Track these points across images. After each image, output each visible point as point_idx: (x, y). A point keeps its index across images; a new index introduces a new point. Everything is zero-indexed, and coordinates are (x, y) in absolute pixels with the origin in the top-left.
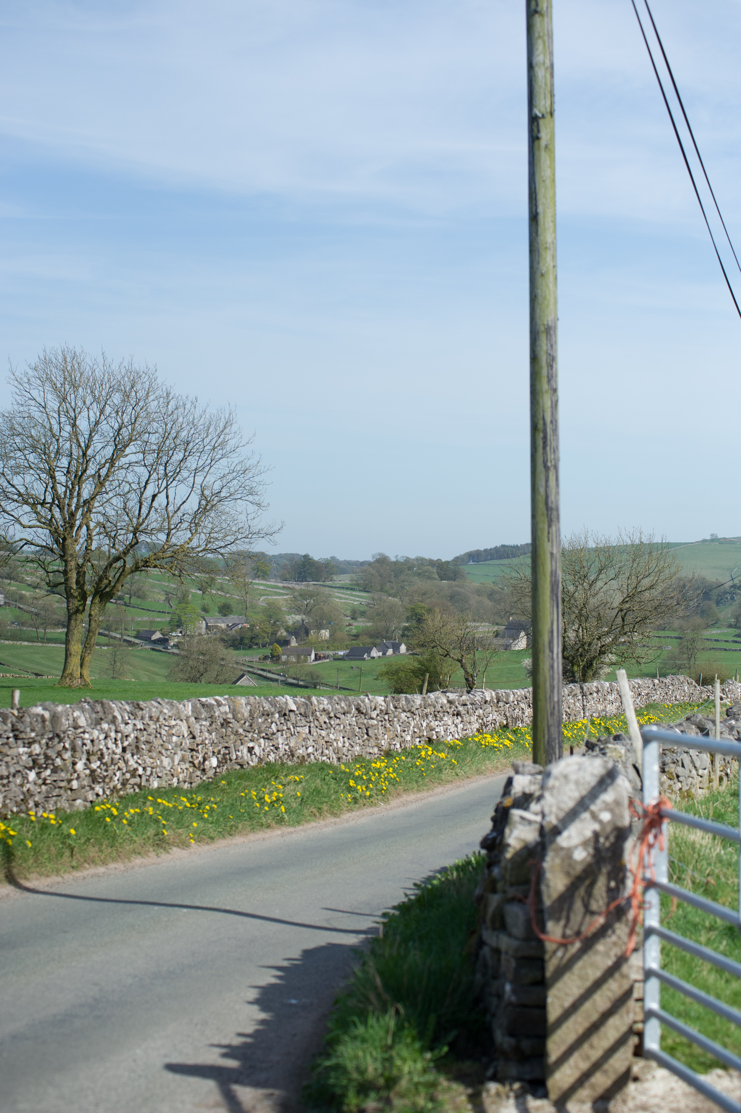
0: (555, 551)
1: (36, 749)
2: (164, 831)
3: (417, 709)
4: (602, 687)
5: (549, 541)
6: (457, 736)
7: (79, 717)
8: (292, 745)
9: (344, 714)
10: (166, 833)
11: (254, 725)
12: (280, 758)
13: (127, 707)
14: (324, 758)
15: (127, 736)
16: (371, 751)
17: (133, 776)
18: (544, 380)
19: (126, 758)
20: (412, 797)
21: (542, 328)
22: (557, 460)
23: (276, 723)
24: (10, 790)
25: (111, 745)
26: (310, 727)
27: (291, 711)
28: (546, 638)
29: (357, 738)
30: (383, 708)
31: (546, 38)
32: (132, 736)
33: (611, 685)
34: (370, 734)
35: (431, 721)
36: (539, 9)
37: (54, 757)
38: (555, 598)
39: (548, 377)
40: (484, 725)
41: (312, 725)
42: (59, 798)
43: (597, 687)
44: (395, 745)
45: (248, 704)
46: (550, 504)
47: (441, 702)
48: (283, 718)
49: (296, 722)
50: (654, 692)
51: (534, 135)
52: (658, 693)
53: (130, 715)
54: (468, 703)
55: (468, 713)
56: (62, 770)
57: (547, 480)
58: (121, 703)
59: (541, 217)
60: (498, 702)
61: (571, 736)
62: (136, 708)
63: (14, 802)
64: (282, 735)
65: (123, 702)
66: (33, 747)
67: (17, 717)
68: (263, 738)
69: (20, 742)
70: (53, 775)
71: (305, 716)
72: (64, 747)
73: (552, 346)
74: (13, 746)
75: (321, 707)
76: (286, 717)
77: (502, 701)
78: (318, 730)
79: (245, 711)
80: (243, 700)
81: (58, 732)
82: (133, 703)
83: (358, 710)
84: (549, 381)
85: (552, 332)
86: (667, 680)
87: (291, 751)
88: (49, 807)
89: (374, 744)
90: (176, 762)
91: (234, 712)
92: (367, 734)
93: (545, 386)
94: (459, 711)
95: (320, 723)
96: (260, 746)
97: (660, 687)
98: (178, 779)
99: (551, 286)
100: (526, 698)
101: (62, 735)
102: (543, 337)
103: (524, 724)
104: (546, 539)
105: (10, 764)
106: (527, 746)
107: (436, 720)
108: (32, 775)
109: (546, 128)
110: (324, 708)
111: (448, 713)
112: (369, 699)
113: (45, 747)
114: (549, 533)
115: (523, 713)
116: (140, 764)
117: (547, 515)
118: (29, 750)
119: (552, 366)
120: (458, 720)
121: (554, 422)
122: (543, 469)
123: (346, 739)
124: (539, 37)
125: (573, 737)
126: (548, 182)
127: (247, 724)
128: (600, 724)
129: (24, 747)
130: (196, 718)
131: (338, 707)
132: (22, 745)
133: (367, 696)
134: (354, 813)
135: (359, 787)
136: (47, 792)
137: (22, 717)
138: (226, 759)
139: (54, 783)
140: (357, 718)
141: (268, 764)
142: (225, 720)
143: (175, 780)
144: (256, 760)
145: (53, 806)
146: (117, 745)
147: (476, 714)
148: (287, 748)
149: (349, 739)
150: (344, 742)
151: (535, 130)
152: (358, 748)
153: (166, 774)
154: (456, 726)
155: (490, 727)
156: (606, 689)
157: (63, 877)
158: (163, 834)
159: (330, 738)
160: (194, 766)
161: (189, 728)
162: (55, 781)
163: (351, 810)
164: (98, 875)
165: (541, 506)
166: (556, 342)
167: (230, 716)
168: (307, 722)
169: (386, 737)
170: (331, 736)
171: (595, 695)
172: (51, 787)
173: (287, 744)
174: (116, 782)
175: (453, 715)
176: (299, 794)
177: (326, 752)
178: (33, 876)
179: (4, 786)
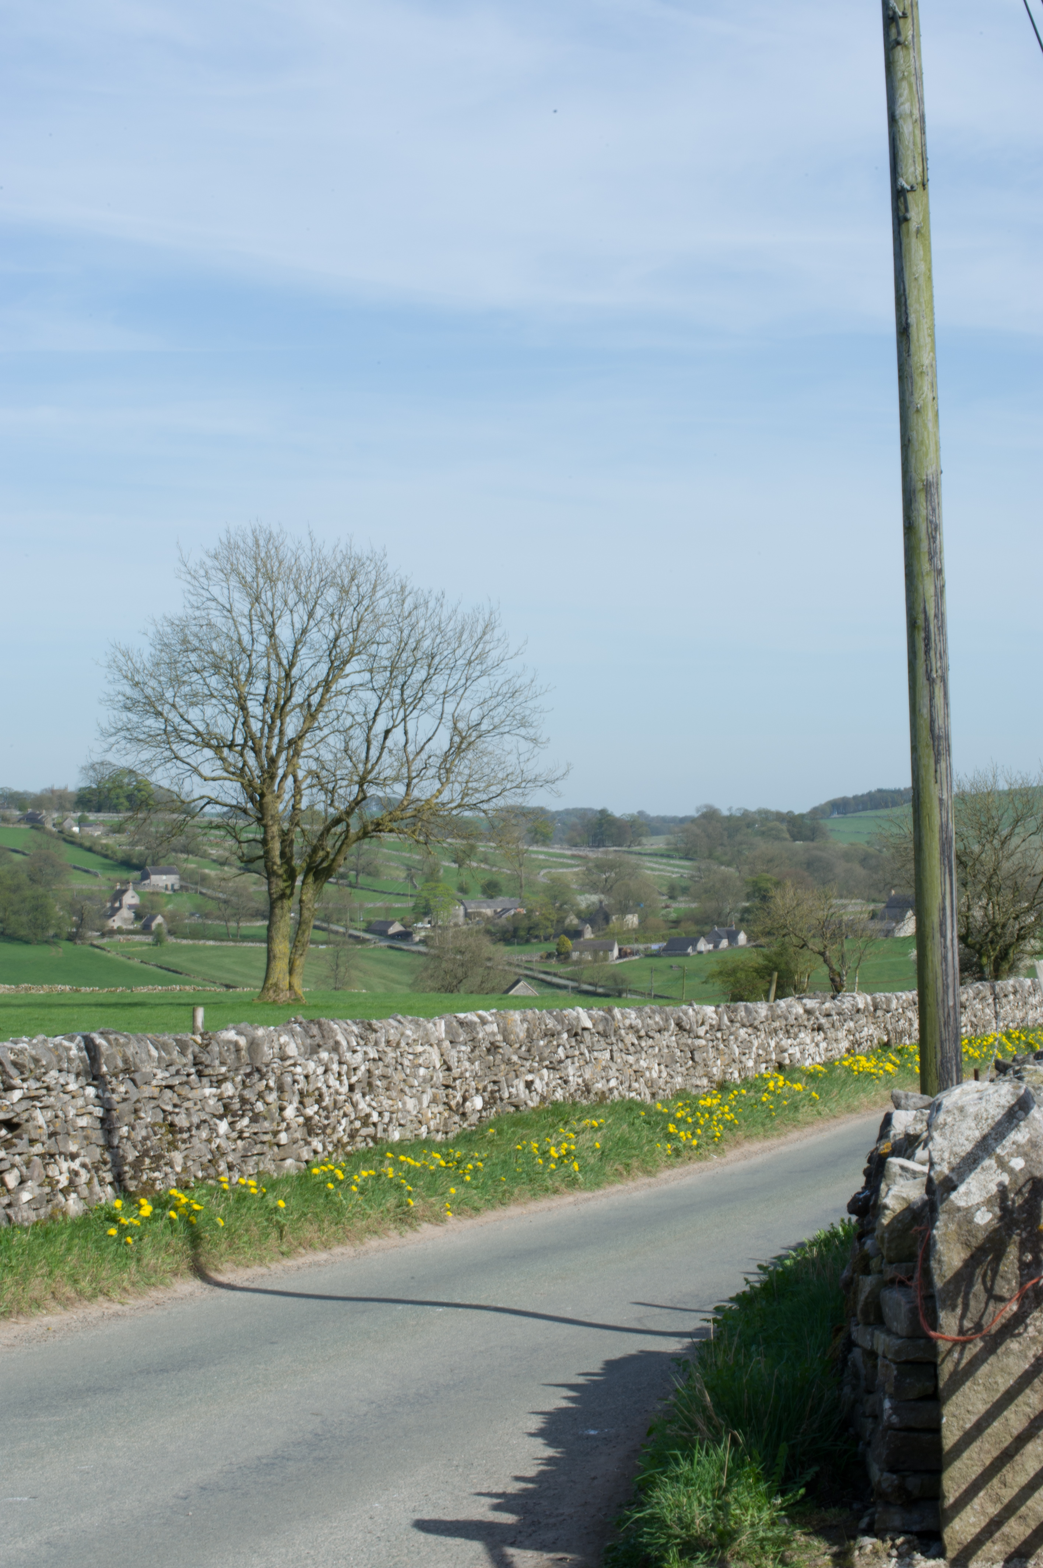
0: (945, 797)
1: (228, 1089)
2: (410, 1200)
3: (762, 1022)
4: (1022, 986)
5: (936, 782)
6: (818, 1059)
7: (286, 1044)
8: (587, 1076)
9: (659, 1031)
10: (412, 1203)
11: (533, 1049)
12: (571, 1095)
13: (355, 1029)
14: (633, 1094)
15: (355, 1069)
16: (699, 1083)
17: (365, 1124)
18: (925, 558)
19: (354, 1100)
20: (756, 1146)
21: (919, 486)
22: (945, 669)
23: (564, 1046)
24: (192, 1148)
25: (333, 1082)
26: (611, 1051)
27: (584, 1029)
28: (935, 918)
29: (678, 1065)
30: (714, 1022)
31: (913, 79)
32: (363, 1068)
33: (1033, 983)
34: (697, 1059)
35: (781, 1040)
36: (902, 39)
37: (253, 1099)
38: (947, 862)
39: (930, 553)
40: (857, 1043)
41: (615, 1048)
42: (262, 1157)
43: (1014, 987)
44: (732, 1073)
45: (523, 1020)
46: (937, 731)
47: (794, 1011)
48: (573, 1040)
49: (593, 1043)
51: (901, 214)
53: (359, 1039)
54: (833, 1013)
55: (833, 1026)
56: (265, 1119)
57: (932, 698)
58: (347, 1023)
59: (913, 330)
60: (875, 1010)
61: (979, 1055)
62: (366, 1029)
63: (198, 1164)
64: (573, 1063)
65: (349, 1022)
66: (224, 1086)
67: (200, 1045)
68: (547, 1067)
69: (205, 1080)
70: (253, 1125)
71: (604, 1035)
72: (267, 1085)
73: (934, 510)
74: (195, 1086)
75: (627, 1022)
76: (578, 1038)
77: (882, 1008)
78: (624, 1056)
79: (521, 1031)
80: (517, 1016)
81: (258, 1065)
82: (362, 1022)
83: (679, 1025)
84: (931, 559)
85: (933, 491)
87: (586, 1085)
88: (247, 1170)
89: (702, 1073)
90: (425, 1104)
91: (505, 1032)
92: (692, 1059)
93: (926, 566)
94: (821, 1024)
95: (625, 1045)
96: (542, 1079)
98: (428, 1128)
99: (930, 425)
100: (912, 1004)
101: (265, 1070)
102: (921, 498)
103: (911, 1040)
104: (933, 781)
105: (192, 1111)
107: (789, 1038)
108: (223, 1126)
109: (917, 206)
110: (631, 1024)
111: (806, 1027)
112: (694, 1010)
113: (240, 1087)
114: (936, 771)
115: (911, 1025)
116: (374, 1108)
117: (934, 746)
118: (219, 1091)
119: (934, 538)
120: (820, 1037)
121: (940, 615)
122: (926, 682)
123: (662, 1067)
124: (904, 78)
125: (981, 1057)
126: (922, 281)
127: (523, 1049)
128: (1019, 1038)
129: (211, 1086)
130: (451, 1042)
131: (650, 1022)
132: (208, 1084)
133: (691, 1005)
134: (676, 1170)
135: (682, 1134)
136: (245, 1149)
137: (207, 1045)
138: (494, 1098)
139: (254, 1137)
140: (678, 1037)
141: (555, 1103)
142: (492, 1044)
143: (424, 1129)
144: (537, 1099)
145: (253, 1168)
146: (341, 1082)
147: (845, 1028)
149: (667, 1066)
150: (660, 1072)
151: (902, 207)
152: (679, 1079)
153: (411, 1121)
154: (817, 1045)
155: (866, 1046)
156: (1026, 988)
157: (269, 1268)
158: (408, 1205)
159: (640, 1066)
160: (450, 1109)
161: (442, 1055)
162: (255, 1134)
163: (671, 1166)
164: (318, 1264)
165: (925, 734)
166: (939, 504)
167: (499, 1038)
168: (608, 1044)
169: (719, 1062)
170: (642, 1062)
171: (1011, 997)
172: (249, 1143)
173: (580, 1076)
174: (341, 1132)
175: (813, 1030)
176: (598, 1145)
177: (635, 1085)
178: (227, 1266)
179: (184, 1141)
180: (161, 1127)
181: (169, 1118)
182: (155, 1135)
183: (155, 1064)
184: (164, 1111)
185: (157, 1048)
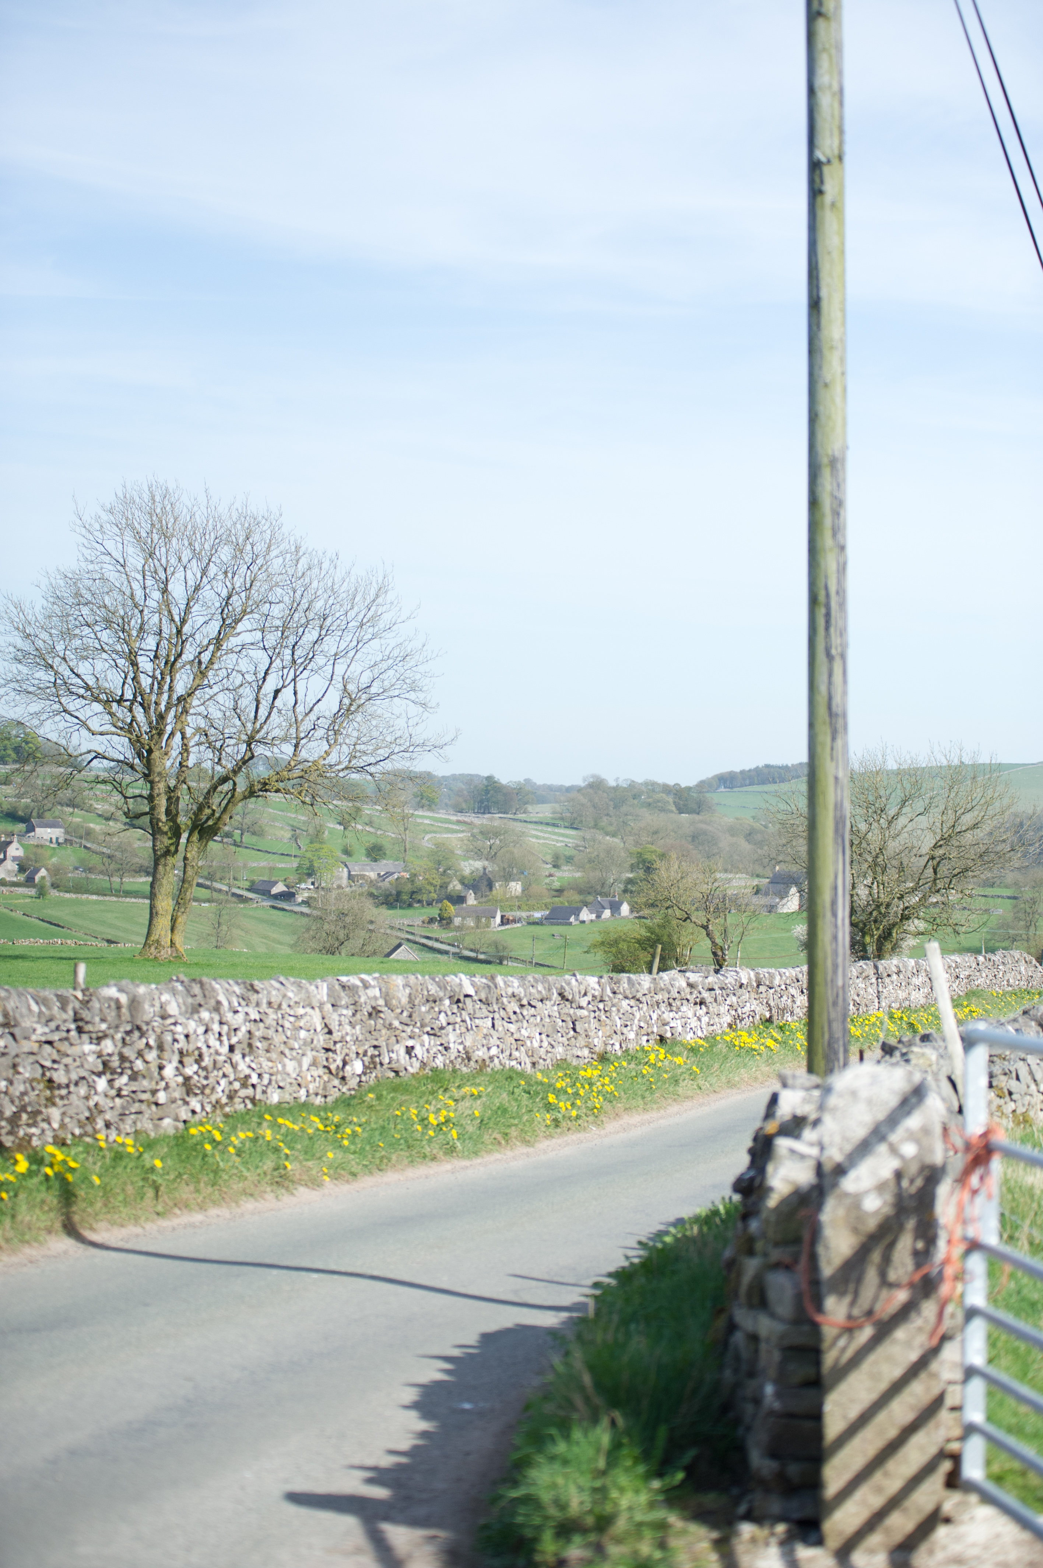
0: (840, 774)
1: (108, 1046)
2: (287, 1164)
3: (644, 995)
4: (905, 966)
5: (832, 759)
6: (700, 1034)
7: (168, 1002)
8: (468, 1044)
9: (542, 1001)
10: (289, 1167)
11: (414, 1015)
12: (451, 1062)
13: (237, 989)
14: (514, 1063)
15: (235, 1030)
16: (579, 1054)
17: (244, 1085)
18: (828, 533)
19: (234, 1061)
20: (635, 1118)
21: (825, 461)
22: (844, 646)
23: (446, 1013)
24: (70, 1104)
25: (213, 1042)
26: (493, 1019)
27: (467, 996)
28: (826, 897)
29: (560, 1035)
30: (596, 993)
31: (833, 51)
32: (244, 1029)
33: (917, 963)
34: (578, 1029)
35: (664, 1013)
36: (824, 10)
37: (132, 1057)
38: (840, 841)
39: (833, 529)
40: (739, 1018)
41: (497, 1016)
42: (140, 1116)
43: (898, 967)
44: (613, 1044)
45: (406, 985)
46: (834, 708)
47: (677, 985)
48: (455, 1006)
49: (474, 1011)
50: (978, 974)
51: (817, 186)
52: (984, 975)
53: (241, 1000)
54: (716, 987)
55: (716, 1000)
56: (144, 1077)
57: (830, 675)
58: (229, 983)
59: (824, 304)
60: (758, 986)
61: (861, 1034)
62: (248, 990)
63: (75, 1121)
64: (454, 1030)
65: (231, 982)
66: (103, 1043)
67: (81, 1002)
68: (428, 1033)
69: (85, 1037)
70: (132, 1083)
71: (487, 1003)
72: (147, 1044)
73: (838, 486)
74: (75, 1042)
75: (510, 991)
76: (460, 1005)
77: (765, 984)
78: (505, 1024)
79: (402, 996)
80: (399, 980)
81: (139, 1023)
82: (244, 983)
83: (561, 995)
84: (834, 534)
85: (839, 466)
86: (997, 957)
87: (467, 1053)
88: (125, 1128)
89: (583, 1043)
90: (305, 1067)
91: (387, 997)
92: (574, 1030)
93: (829, 542)
94: (703, 998)
95: (507, 1013)
96: (423, 1045)
97: (986, 967)
98: (307, 1091)
99: (838, 400)
100: (798, 981)
101: (145, 1028)
102: (827, 473)
103: (795, 1018)
104: (828, 758)
105: (71, 1067)
106: (799, 1048)
107: (672, 1011)
108: (102, 1084)
109: (833, 179)
110: (513, 993)
111: (688, 1000)
112: (577, 980)
113: (120, 1044)
114: (832, 749)
115: (794, 1001)
116: (254, 1070)
117: (831, 723)
118: (98, 1048)
119: (838, 514)
120: (702, 1012)
121: (841, 592)
122: (825, 659)
123: (544, 1036)
124: (824, 50)
125: (863, 1037)
126: (835, 254)
127: (405, 1014)
128: (901, 1018)
129: (91, 1043)
130: (333, 1005)
132: (88, 1041)
133: (574, 975)
134: (554, 1141)
135: (561, 1104)
136: (123, 1107)
137: (88, 1002)
138: (374, 1063)
139: (133, 1095)
140: (560, 1006)
141: (434, 1070)
142: (374, 1008)
143: (303, 1092)
144: (417, 1065)
145: (131, 1126)
146: (221, 1042)
147: (727, 1002)
148: (461, 1048)
149: (548, 1036)
150: (541, 1041)
151: (817, 180)
152: (560, 1049)
153: (291, 1084)
154: (699, 1019)
155: (747, 1022)
156: (910, 968)
157: (143, 1228)
158: (286, 1167)
159: (521, 1035)
160: (330, 1072)
161: (323, 1018)
162: (134, 1092)
163: (551, 1136)
164: (193, 1226)
165: (822, 711)
166: (844, 480)
167: (381, 1002)
168: (490, 1012)
169: (600, 1033)
170: (523, 1031)
171: (895, 977)
172: (128, 1101)
173: (462, 1043)
174: (220, 1094)
175: (696, 1004)
176: (477, 1113)
177: (516, 1054)
178: (102, 1225)
179: (62, 1098)
180: (39, 1083)
181: (48, 1074)
182: (33, 1089)
183: (36, 1019)
184: (42, 1066)
185: (37, 1003)
